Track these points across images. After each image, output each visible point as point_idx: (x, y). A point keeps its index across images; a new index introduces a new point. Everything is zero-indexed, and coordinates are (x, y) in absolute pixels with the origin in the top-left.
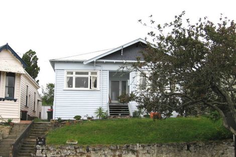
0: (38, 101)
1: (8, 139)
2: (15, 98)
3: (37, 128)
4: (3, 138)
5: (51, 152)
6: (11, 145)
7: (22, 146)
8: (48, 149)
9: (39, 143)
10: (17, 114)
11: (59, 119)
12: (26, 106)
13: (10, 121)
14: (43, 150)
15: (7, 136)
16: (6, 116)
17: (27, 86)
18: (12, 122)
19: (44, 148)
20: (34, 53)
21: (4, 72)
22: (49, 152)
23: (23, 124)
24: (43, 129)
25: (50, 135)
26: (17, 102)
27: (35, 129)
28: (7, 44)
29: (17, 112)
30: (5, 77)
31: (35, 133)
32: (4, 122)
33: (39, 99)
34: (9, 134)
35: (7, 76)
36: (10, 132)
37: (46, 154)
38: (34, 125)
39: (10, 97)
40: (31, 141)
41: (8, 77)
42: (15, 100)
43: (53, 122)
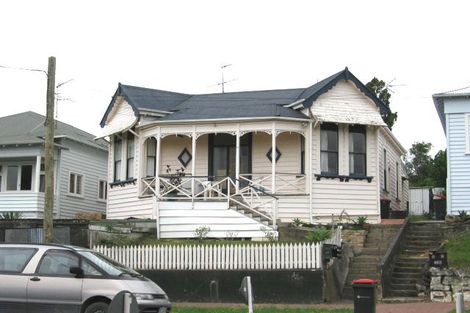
0: (403, 179)
1: (362, 257)
2: (368, 175)
3: (417, 234)
4: (355, 255)
5: (460, 280)
6: (379, 268)
7: (396, 270)
8: (454, 276)
9: (436, 263)
10: (375, 207)
11: (463, 214)
12: (385, 190)
13: (362, 219)
14: (443, 277)
15: (360, 250)
16: (355, 211)
17: (385, 151)
18: (367, 222)
19: (446, 273)
20: (383, 84)
21: (344, 125)
22: (456, 281)
23: (388, 226)
24: (429, 234)
25: (452, 246)
26: (372, 183)
27: (413, 236)
28: (347, 68)
29: (375, 202)
30: (347, 134)
31: (415, 244)
32: (351, 222)
33: (404, 176)
34: (364, 246)
35: (350, 131)
36: (366, 242)
37: (450, 285)
38: (411, 227)
39: (359, 173)
40: (411, 260)
41: (351, 134)
42: (369, 180)
43: (450, 220)
